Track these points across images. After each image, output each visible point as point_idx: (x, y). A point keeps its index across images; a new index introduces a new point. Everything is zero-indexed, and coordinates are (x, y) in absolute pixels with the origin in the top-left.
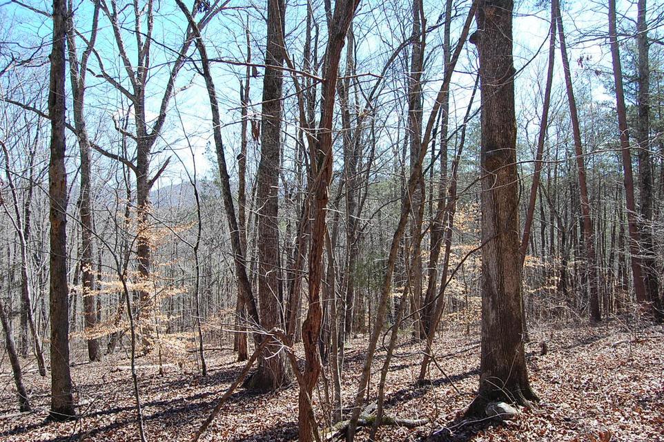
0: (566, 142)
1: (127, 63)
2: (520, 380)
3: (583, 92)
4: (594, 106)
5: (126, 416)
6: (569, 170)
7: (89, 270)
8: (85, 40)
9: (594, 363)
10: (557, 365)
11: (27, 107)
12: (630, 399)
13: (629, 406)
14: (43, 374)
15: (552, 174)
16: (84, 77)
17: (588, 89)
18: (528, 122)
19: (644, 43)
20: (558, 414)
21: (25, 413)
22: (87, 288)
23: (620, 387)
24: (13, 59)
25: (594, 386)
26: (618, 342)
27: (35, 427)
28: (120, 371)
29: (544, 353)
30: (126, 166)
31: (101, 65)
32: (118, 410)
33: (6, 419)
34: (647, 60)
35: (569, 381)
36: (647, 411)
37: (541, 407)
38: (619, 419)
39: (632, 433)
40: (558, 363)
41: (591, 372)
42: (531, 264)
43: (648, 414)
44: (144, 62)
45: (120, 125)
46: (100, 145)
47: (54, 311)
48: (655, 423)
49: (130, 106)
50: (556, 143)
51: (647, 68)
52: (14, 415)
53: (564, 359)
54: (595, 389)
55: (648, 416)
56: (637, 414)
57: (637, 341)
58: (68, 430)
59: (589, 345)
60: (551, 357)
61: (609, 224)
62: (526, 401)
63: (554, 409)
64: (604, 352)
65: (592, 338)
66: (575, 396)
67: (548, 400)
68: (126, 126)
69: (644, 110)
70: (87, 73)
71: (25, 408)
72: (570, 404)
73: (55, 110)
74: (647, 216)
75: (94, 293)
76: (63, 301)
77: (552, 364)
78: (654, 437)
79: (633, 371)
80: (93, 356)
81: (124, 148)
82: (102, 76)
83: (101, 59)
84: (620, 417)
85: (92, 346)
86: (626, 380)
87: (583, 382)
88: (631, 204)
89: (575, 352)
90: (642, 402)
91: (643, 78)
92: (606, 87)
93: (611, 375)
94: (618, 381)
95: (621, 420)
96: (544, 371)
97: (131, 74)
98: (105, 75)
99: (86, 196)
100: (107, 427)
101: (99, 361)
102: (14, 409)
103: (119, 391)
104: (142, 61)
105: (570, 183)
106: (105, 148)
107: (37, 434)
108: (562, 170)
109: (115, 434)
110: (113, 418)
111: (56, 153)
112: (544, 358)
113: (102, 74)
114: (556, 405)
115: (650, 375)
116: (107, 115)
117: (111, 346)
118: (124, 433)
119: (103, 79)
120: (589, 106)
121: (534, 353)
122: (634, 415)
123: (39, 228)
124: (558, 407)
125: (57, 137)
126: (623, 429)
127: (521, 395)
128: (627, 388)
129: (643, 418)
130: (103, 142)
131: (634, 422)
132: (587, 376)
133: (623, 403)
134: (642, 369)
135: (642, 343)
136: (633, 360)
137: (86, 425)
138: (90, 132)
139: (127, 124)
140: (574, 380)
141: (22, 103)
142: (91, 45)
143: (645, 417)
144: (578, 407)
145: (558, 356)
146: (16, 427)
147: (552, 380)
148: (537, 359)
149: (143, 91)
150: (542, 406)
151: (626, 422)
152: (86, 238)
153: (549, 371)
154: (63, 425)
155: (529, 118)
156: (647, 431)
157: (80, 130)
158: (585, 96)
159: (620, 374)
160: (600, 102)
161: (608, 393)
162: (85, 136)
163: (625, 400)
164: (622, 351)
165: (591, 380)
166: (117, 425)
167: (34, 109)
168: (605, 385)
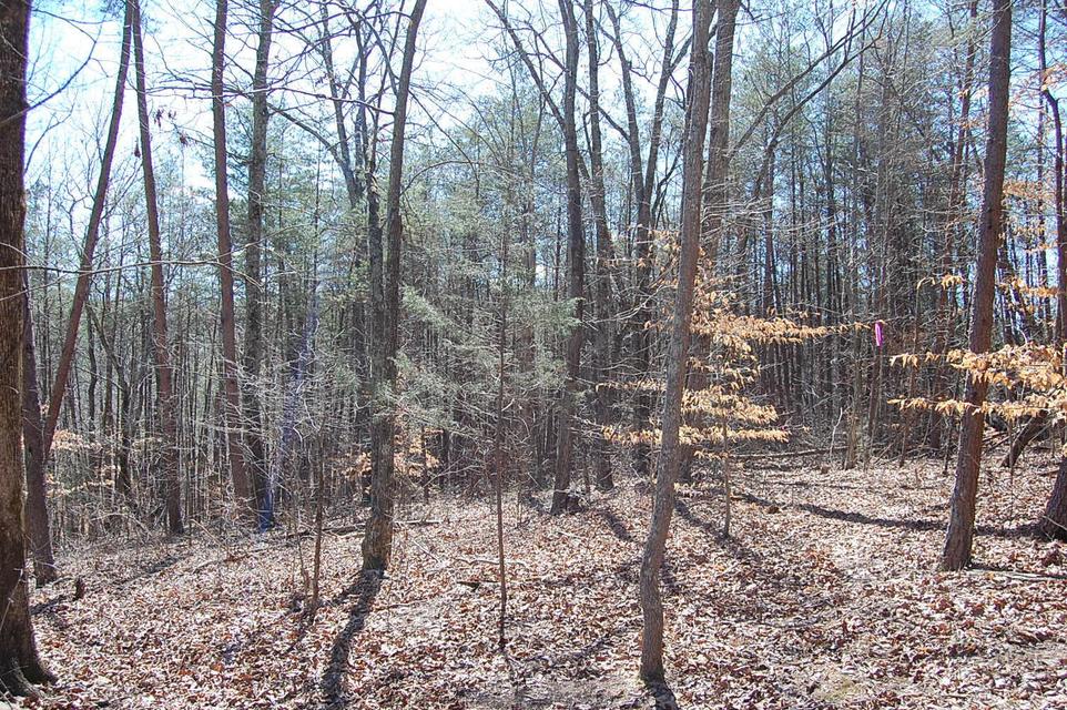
0: (138, 243)
2: (20, 650)
3: (169, 167)
4: (187, 192)
6: (141, 290)
9: (161, 603)
10: (100, 614)
12: (208, 651)
13: (205, 663)
15: (113, 294)
17: (178, 164)
18: (75, 202)
19: (262, 112)
20: (88, 699)
23: (197, 636)
25: (156, 641)
26: (203, 564)
29: (79, 596)
34: (264, 136)
35: (117, 638)
36: (232, 666)
37: (57, 691)
38: (189, 686)
39: (207, 705)
40: (101, 610)
41: (155, 618)
42: (66, 446)
43: (232, 670)
48: (242, 682)
50: (120, 244)
51: (264, 149)
53: (114, 602)
54: (158, 643)
55: (232, 674)
56: (216, 673)
57: (232, 559)
59: (158, 574)
60: (92, 600)
61: (202, 380)
62: (30, 686)
63: (81, 691)
64: (181, 582)
65: (163, 563)
66: (122, 663)
67: (73, 677)
69: (256, 210)
72: (111, 678)
74: (252, 369)
77: (91, 615)
78: (238, 703)
79: (220, 607)
84: (190, 683)
86: (207, 623)
87: (139, 636)
88: (229, 350)
89: (134, 589)
90: (224, 653)
91: (257, 162)
92: (205, 166)
93: (185, 618)
94: (195, 626)
95: (192, 688)
96: (77, 628)
105: (142, 311)
108: (130, 289)
112: (79, 605)
114: (86, 683)
115: (241, 610)
120: (178, 191)
121: (62, 598)
122: (211, 676)
124: (89, 686)
126: (193, 702)
127: (22, 678)
128: (208, 634)
129: (224, 679)
131: (211, 687)
132: (149, 624)
133: (196, 660)
134: (232, 602)
135: (238, 561)
136: (221, 590)
140: (127, 634)
143: (228, 675)
144: (125, 679)
145: (104, 598)
147: (88, 640)
148: (66, 608)
150: (61, 689)
151: (199, 689)
153: (84, 625)
155: (77, 196)
156: (228, 697)
158: (174, 175)
159: (199, 615)
160: (195, 188)
161: (176, 649)
163: (201, 654)
164: (209, 578)
165: (152, 630)
168: (173, 636)
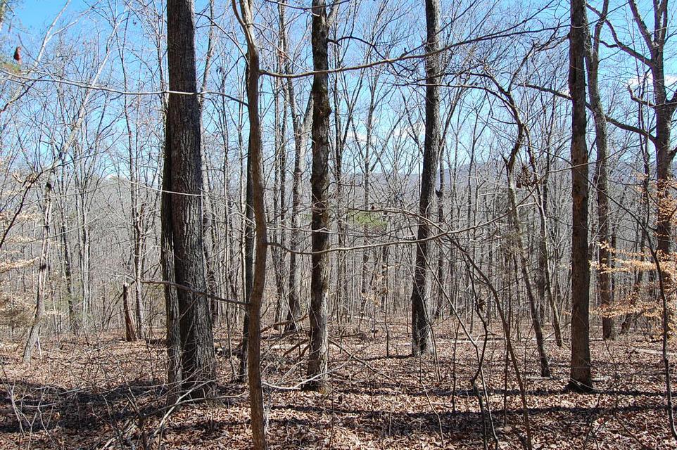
1: (642, 26)
5: (645, 401)
7: (606, 247)
8: (597, 12)
11: (543, 89)
14: (559, 344)
16: (597, 50)
21: (546, 378)
22: (604, 265)
24: (534, 46)
27: (555, 393)
28: (636, 353)
30: (643, 136)
31: (614, 35)
32: (636, 394)
33: (529, 380)
44: (662, 21)
45: (635, 94)
46: (614, 117)
47: (576, 284)
49: (646, 73)
52: (536, 378)
58: (586, 402)
68: (642, 95)
70: (601, 45)
71: (546, 373)
73: (575, 88)
75: (609, 270)
76: (584, 277)
80: (608, 333)
81: (641, 118)
82: (616, 46)
83: (615, 29)
85: (607, 324)
97: (647, 37)
98: (619, 44)
99: (603, 171)
100: (626, 409)
101: (613, 339)
102: (535, 373)
103: (636, 374)
104: (659, 20)
106: (620, 121)
107: (557, 400)
109: (635, 417)
110: (631, 400)
111: (577, 130)
113: (615, 43)
116: (621, 86)
117: (625, 326)
118: (645, 418)
119: (616, 49)
123: (555, 205)
125: (578, 115)
130: (617, 114)
137: (604, 401)
138: (604, 105)
139: (643, 93)
141: (538, 85)
142: (603, 17)
146: (538, 389)
149: (662, 53)
152: (603, 215)
154: (581, 396)
157: (595, 105)
162: (600, 110)
166: (635, 408)
167: (550, 90)
